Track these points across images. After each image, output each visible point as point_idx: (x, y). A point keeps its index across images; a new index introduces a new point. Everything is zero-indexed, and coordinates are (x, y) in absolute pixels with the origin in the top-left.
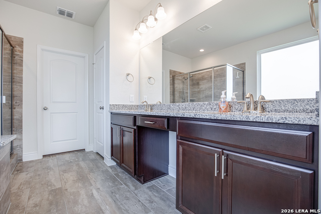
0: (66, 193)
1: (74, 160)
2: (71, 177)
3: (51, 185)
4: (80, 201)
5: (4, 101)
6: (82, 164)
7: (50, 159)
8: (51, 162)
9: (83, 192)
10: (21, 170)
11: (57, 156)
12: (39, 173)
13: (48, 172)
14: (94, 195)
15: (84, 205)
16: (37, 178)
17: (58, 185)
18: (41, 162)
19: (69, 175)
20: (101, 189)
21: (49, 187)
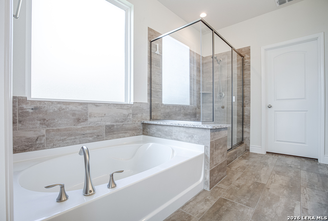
0: (266, 191)
1: (295, 165)
2: (281, 180)
3: (258, 178)
4: (274, 206)
5: (234, 101)
6: (303, 174)
7: (271, 157)
8: (271, 160)
9: (283, 201)
10: (245, 157)
11: (280, 157)
12: (256, 164)
13: (263, 167)
14: (294, 212)
15: (275, 212)
16: (252, 167)
17: (263, 181)
18: (262, 157)
19: (280, 178)
20: (309, 212)
21: (256, 179)
